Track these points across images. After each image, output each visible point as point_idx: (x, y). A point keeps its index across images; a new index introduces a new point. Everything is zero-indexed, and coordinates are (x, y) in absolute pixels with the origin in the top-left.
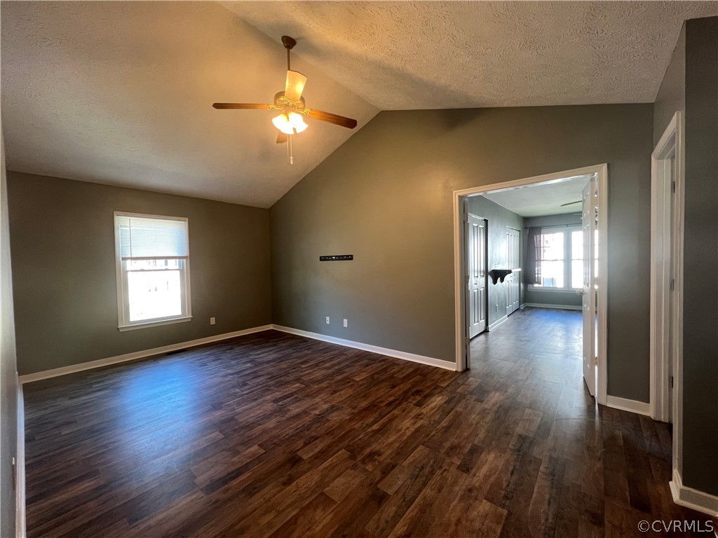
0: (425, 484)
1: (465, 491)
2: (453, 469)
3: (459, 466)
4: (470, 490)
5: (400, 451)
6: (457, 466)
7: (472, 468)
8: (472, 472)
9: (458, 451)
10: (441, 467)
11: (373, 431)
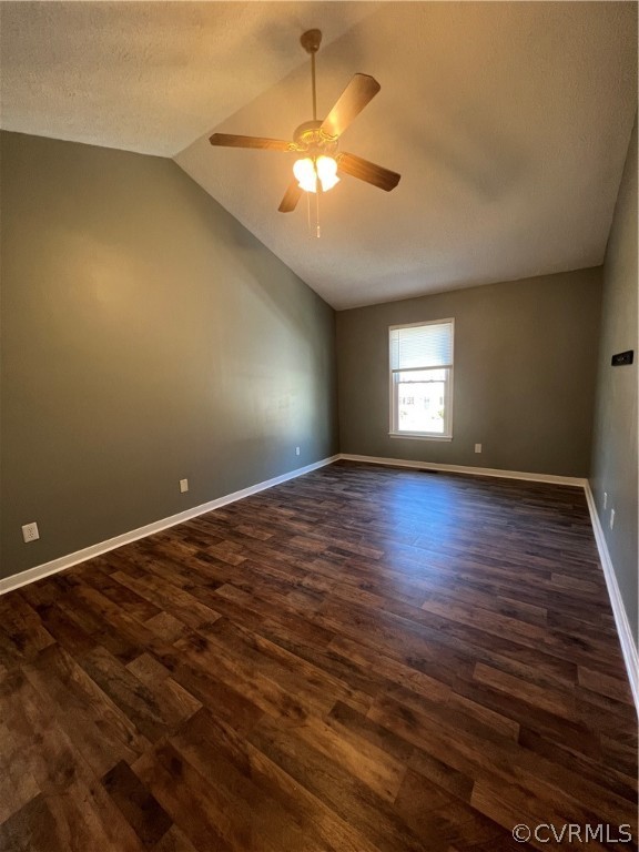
0: (120, 704)
1: (76, 764)
2: (125, 753)
3: (128, 766)
4: (70, 773)
5: (200, 675)
6: (129, 763)
7: (109, 791)
8: (102, 790)
9: (166, 773)
10: (139, 732)
11: (254, 641)
